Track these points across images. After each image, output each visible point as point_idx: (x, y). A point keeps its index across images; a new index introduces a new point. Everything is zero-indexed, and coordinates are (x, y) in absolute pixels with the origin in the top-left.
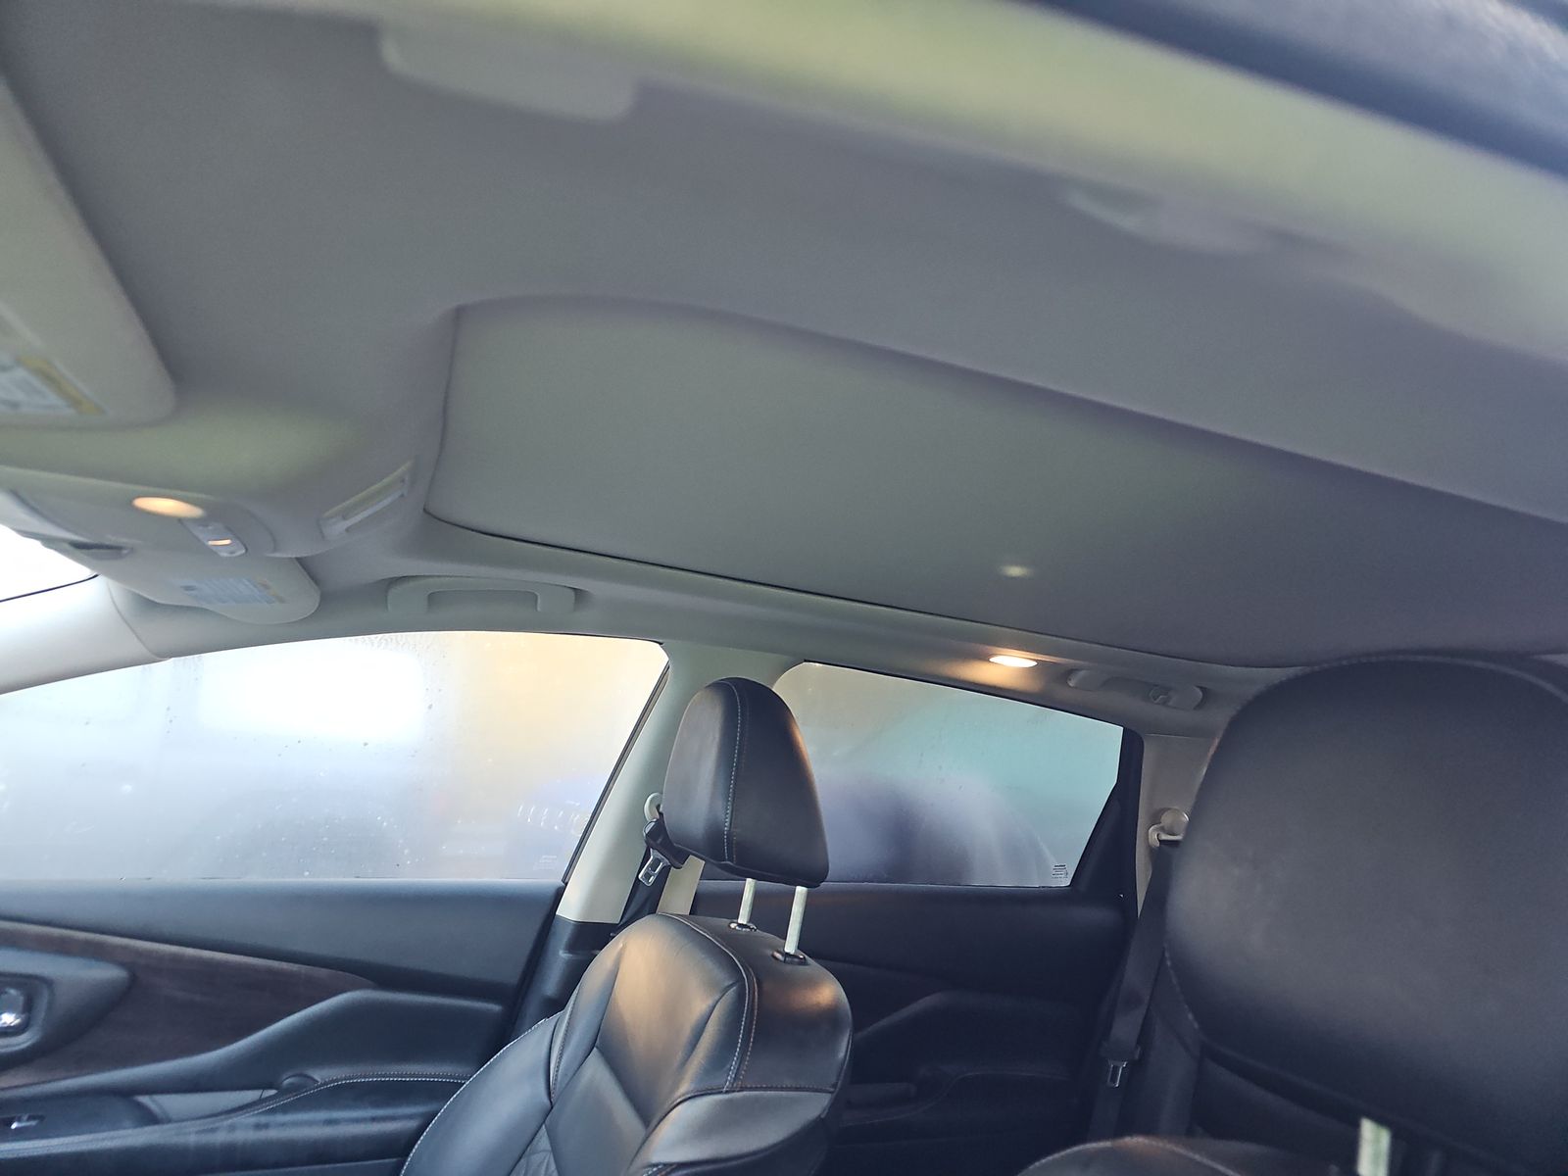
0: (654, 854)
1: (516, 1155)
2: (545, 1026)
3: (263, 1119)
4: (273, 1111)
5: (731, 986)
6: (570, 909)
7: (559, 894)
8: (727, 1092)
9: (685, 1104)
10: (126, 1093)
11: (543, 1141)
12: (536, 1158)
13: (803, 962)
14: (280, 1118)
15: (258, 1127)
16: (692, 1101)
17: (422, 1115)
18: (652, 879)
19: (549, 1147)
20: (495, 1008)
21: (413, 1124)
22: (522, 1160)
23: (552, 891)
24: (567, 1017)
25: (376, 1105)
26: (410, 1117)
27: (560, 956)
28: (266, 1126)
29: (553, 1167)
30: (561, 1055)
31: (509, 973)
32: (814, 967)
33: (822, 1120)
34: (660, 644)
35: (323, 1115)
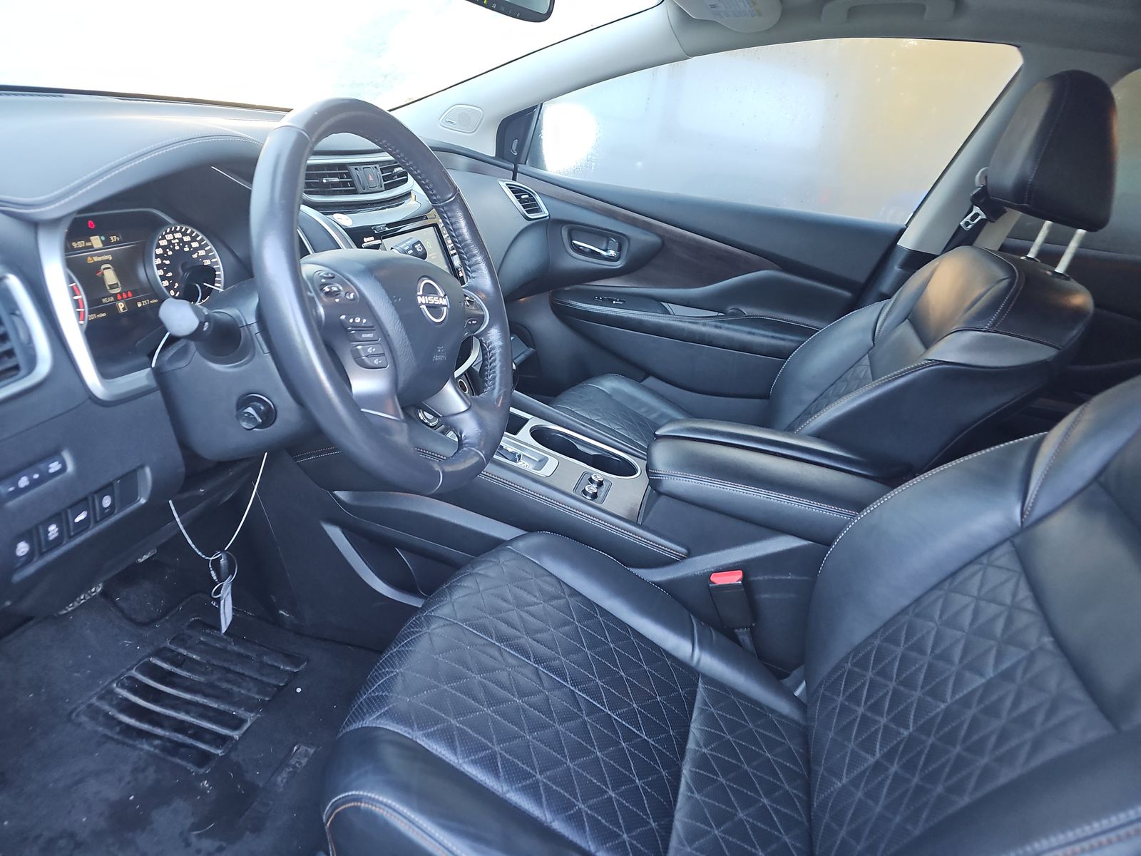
0: (976, 209)
1: (850, 366)
2: (878, 306)
3: (719, 324)
4: (723, 321)
5: (1007, 278)
6: (907, 242)
7: (902, 232)
8: (985, 331)
9: (954, 334)
10: (659, 300)
11: (866, 361)
12: (859, 369)
13: (1067, 279)
14: (726, 325)
15: (716, 327)
16: (960, 332)
17: (798, 341)
18: (970, 227)
19: (869, 364)
20: (847, 294)
21: (794, 345)
22: (852, 369)
23: (898, 230)
24: (891, 304)
25: (775, 331)
26: (792, 341)
27: (895, 269)
28: (720, 327)
29: (870, 372)
30: (885, 320)
31: (860, 276)
32: (1073, 284)
33: (1048, 362)
34: (1018, 47)
35: (748, 329)
